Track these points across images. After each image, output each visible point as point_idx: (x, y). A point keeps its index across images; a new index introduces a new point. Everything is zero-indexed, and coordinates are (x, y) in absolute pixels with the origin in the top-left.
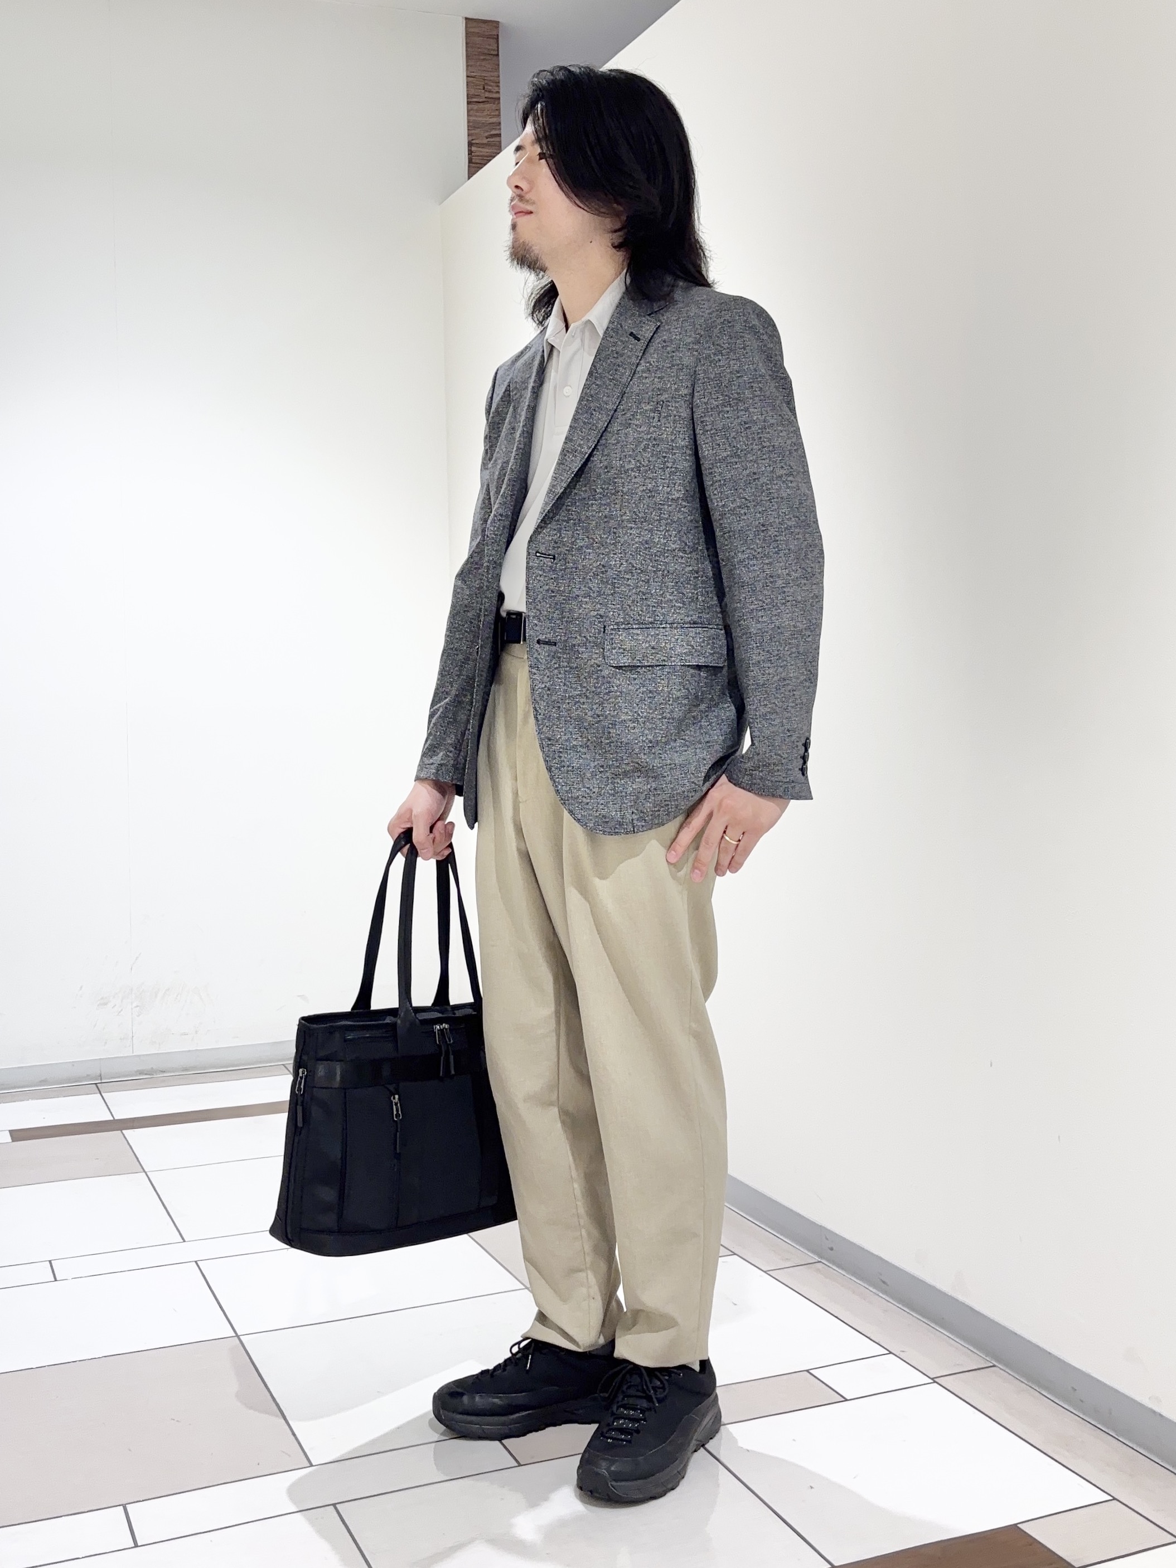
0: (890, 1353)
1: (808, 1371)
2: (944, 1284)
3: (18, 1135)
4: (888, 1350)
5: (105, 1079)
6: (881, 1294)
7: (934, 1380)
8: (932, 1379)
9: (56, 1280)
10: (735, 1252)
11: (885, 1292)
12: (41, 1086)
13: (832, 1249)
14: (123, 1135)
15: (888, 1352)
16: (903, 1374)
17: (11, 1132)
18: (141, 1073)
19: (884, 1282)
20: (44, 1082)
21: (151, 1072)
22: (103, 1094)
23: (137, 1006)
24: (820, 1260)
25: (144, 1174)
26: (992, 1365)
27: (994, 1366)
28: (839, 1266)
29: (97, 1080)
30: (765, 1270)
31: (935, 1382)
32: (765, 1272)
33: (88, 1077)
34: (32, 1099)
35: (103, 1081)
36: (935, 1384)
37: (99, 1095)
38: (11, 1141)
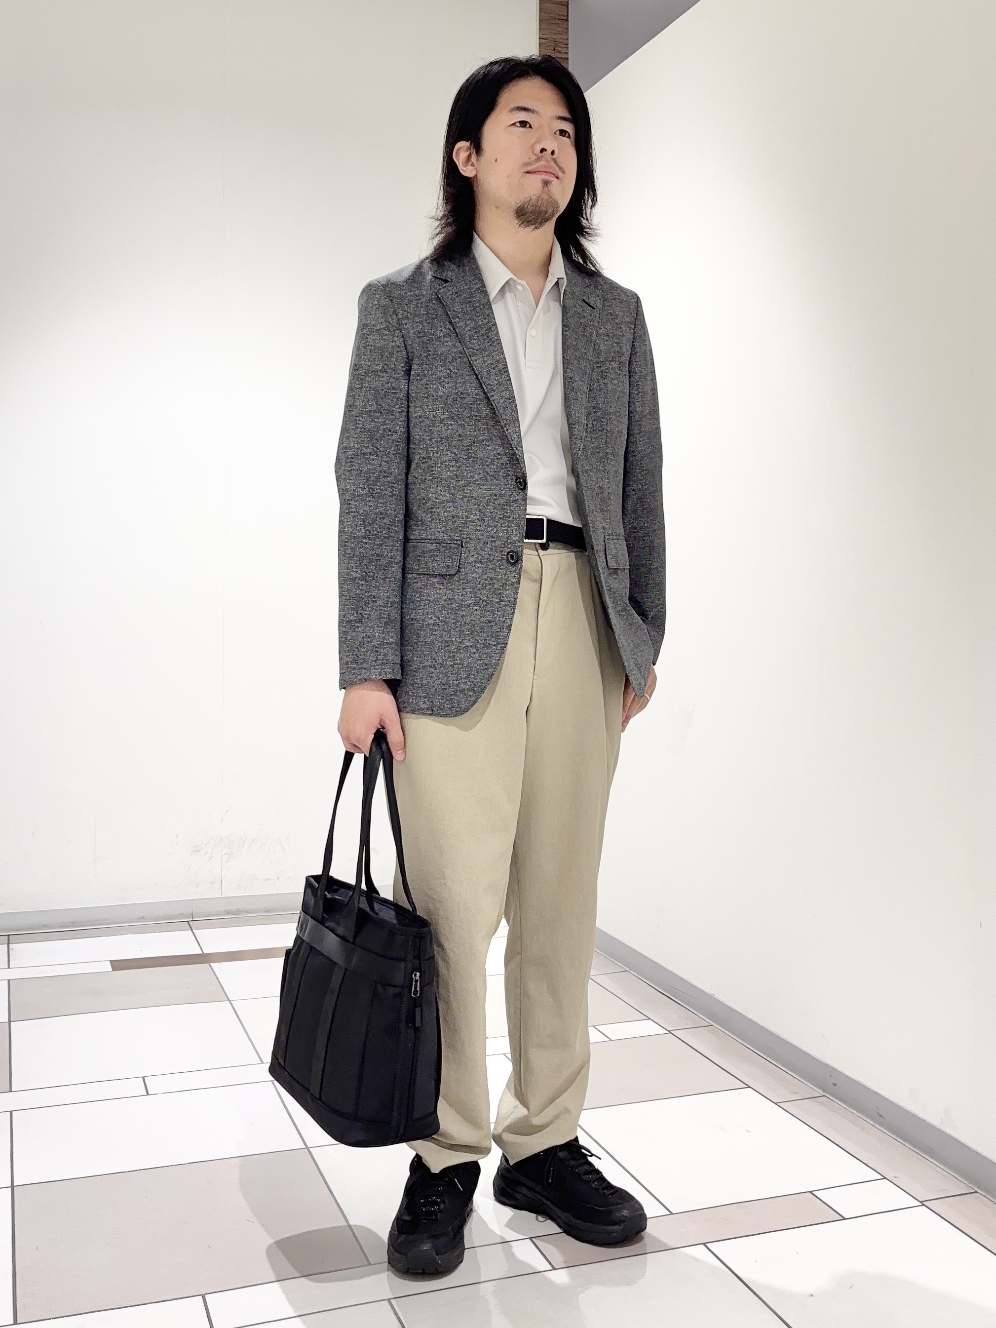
0: (885, 1178)
1: (811, 1192)
2: (933, 1117)
3: (118, 965)
4: (883, 1176)
5: (196, 917)
6: (877, 1126)
7: (922, 1203)
8: (921, 1202)
9: (148, 1094)
10: (749, 1085)
11: (881, 1125)
12: (137, 922)
13: (835, 1085)
14: (211, 967)
15: (882, 1178)
16: (894, 1197)
17: (111, 962)
18: (228, 912)
19: (881, 1116)
20: (142, 918)
21: (237, 912)
22: (194, 931)
23: (226, 854)
24: (824, 1094)
25: (228, 1002)
26: (974, 1191)
27: (976, 1192)
28: (841, 1100)
29: (189, 918)
30: (775, 1102)
31: (923, 1205)
32: (776, 1104)
33: (181, 915)
34: (131, 934)
35: (194, 919)
36: (924, 1207)
37: (191, 931)
38: (111, 970)
